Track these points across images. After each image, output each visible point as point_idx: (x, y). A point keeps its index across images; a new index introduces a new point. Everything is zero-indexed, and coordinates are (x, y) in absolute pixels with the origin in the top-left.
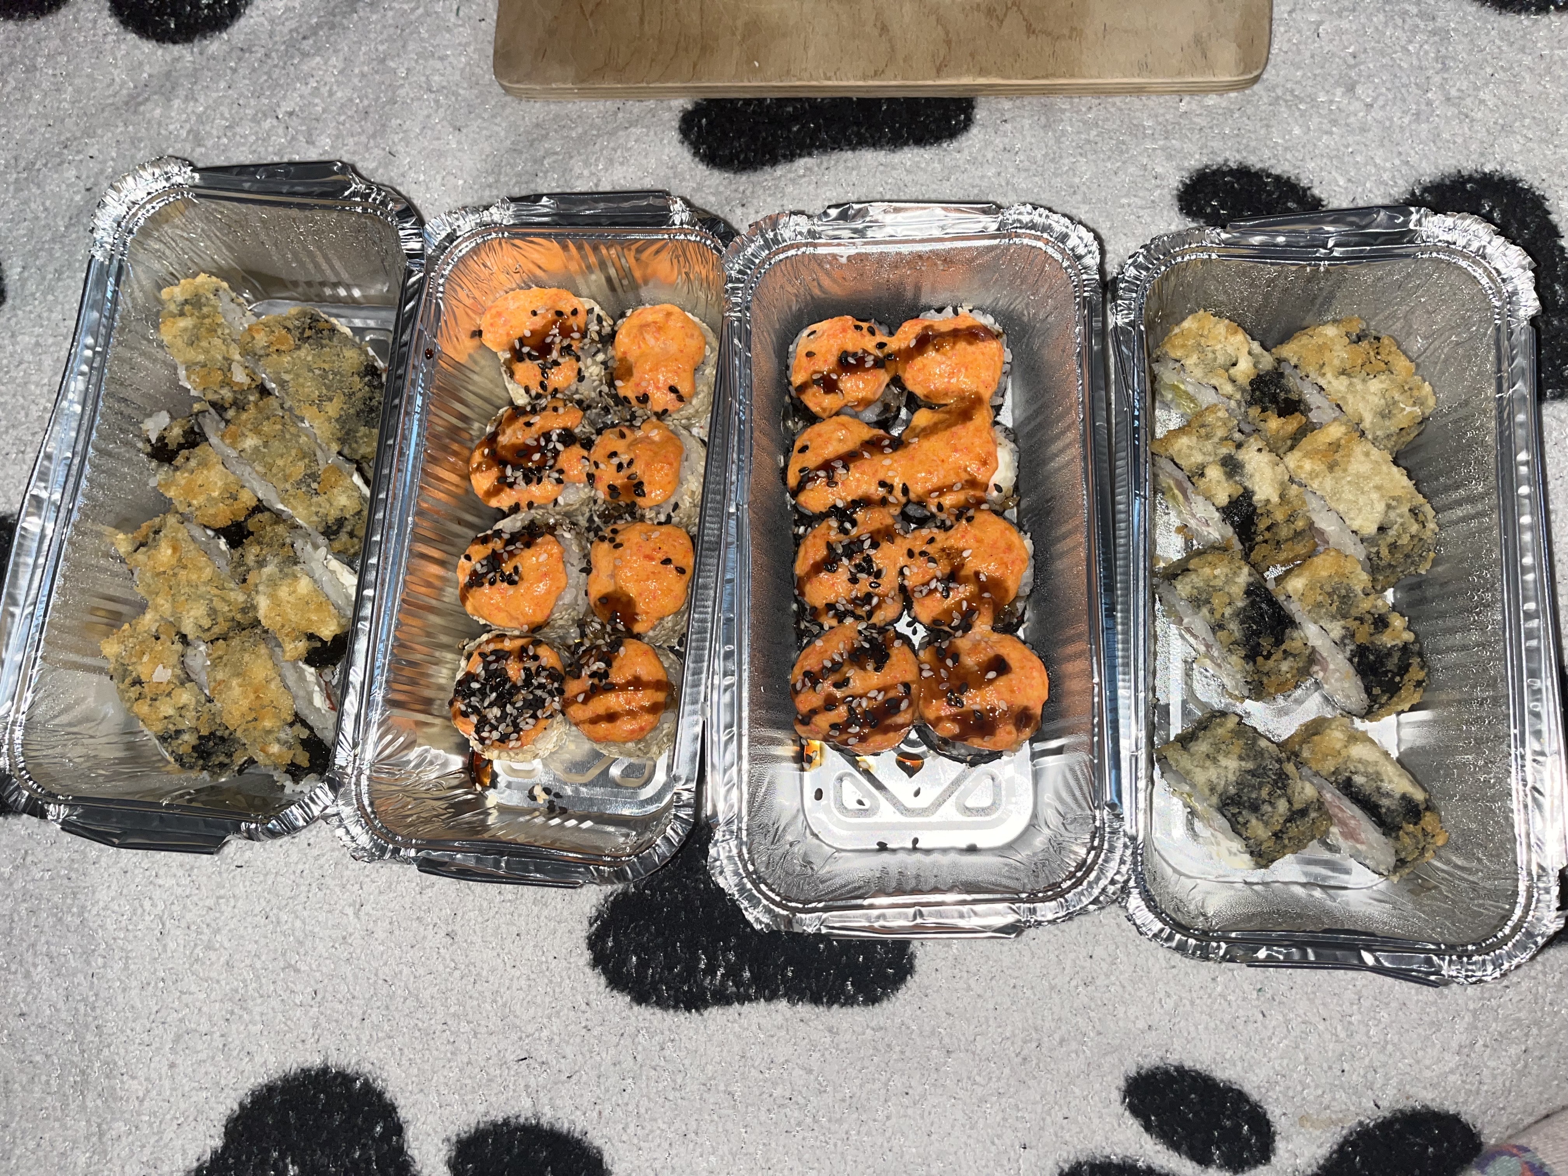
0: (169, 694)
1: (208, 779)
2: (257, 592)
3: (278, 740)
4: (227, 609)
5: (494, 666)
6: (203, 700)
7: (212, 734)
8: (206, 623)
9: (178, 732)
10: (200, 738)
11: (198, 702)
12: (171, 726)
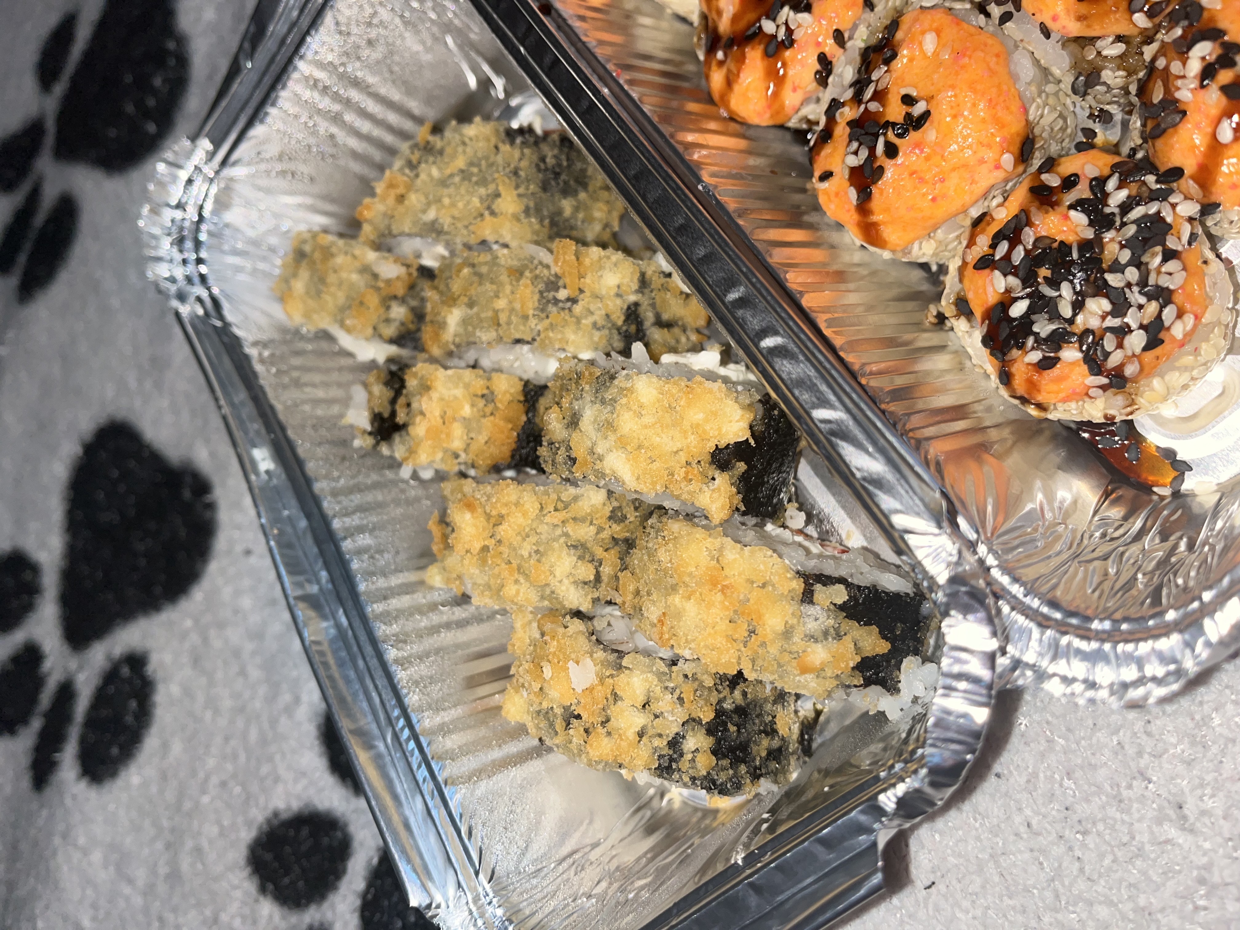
0: (616, 697)
1: (775, 788)
2: (601, 458)
3: (812, 638)
4: (593, 529)
5: (1018, 255)
6: (664, 668)
7: (720, 713)
8: (587, 572)
9: (675, 743)
10: (711, 730)
11: (660, 675)
12: (657, 742)
